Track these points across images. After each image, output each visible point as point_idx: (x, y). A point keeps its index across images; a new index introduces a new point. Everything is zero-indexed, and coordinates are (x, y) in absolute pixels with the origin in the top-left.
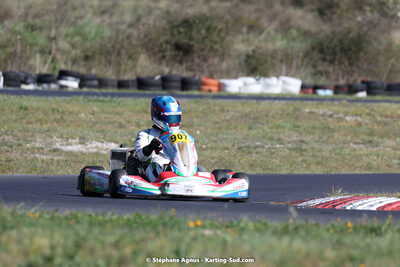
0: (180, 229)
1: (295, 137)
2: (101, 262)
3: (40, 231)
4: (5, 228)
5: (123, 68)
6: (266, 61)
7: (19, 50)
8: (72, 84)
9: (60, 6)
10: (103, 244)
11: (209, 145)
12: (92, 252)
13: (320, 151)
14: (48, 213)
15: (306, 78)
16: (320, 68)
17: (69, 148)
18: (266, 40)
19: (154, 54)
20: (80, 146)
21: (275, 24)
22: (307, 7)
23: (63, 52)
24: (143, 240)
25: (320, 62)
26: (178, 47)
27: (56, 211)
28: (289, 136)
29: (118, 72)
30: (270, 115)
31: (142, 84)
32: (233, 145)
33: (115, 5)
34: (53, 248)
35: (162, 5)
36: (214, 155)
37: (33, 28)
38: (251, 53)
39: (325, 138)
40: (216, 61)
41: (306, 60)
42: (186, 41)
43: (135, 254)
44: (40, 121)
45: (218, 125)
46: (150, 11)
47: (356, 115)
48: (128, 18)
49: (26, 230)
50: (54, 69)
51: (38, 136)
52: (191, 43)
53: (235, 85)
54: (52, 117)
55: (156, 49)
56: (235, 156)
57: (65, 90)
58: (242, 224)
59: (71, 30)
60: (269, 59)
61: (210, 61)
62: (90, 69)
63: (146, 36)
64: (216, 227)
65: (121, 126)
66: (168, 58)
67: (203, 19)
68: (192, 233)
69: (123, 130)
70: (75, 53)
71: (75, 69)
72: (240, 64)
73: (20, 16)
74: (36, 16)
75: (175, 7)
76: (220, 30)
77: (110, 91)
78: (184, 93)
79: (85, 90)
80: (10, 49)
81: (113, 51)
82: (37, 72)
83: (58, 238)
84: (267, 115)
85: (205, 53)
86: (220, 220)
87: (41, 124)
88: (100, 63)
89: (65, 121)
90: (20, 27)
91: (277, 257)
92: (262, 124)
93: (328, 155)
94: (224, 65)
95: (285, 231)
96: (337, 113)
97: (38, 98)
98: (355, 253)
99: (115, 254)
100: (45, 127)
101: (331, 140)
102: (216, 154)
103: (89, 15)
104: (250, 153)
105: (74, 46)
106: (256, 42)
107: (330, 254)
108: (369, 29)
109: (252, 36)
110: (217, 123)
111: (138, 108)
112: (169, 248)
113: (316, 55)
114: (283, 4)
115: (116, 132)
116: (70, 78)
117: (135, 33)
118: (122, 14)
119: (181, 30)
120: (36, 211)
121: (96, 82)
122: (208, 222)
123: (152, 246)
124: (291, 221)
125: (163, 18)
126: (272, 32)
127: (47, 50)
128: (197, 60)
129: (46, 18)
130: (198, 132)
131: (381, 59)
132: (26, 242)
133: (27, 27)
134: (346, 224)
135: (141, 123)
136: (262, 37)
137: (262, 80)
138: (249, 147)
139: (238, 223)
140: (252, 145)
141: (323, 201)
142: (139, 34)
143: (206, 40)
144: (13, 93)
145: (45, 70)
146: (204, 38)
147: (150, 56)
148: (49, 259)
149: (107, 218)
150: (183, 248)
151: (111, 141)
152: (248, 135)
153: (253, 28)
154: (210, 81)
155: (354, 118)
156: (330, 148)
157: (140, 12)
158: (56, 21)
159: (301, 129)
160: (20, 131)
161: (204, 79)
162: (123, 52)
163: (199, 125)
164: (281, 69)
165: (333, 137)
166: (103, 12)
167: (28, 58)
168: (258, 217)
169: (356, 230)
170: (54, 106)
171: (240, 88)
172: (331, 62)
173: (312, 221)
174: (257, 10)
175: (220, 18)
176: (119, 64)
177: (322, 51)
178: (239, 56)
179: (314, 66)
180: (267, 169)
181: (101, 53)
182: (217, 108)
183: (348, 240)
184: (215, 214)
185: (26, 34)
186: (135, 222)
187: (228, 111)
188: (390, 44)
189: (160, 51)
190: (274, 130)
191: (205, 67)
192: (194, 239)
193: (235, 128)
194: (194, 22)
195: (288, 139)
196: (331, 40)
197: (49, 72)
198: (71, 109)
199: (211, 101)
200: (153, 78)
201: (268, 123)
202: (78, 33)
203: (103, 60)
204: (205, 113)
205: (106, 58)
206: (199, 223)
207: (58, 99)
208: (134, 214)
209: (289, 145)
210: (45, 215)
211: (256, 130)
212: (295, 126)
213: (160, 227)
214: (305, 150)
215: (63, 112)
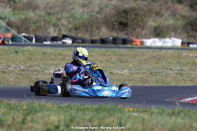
0: (122, 113)
1: (178, 68)
3: (53, 113)
4: (35, 112)
5: (94, 33)
6: (164, 30)
7: (42, 25)
8: (69, 41)
9: (63, 3)
10: (84, 120)
11: (136, 72)
13: (191, 74)
14: (57, 105)
15: (184, 38)
16: (191, 34)
18: (164, 20)
19: (109, 26)
21: (169, 12)
22: (184, 4)
23: (64, 26)
24: (103, 118)
25: (191, 31)
26: (121, 23)
27: (61, 103)
28: (175, 67)
29: (91, 35)
30: (166, 57)
31: (103, 41)
32: (148, 72)
33: (90, 3)
34: (59, 121)
35: (113, 3)
36: (138, 76)
37: (49, 14)
38: (157, 26)
39: (193, 68)
40: (140, 30)
41: (184, 30)
42: (125, 20)
44: (53, 60)
45: (140, 62)
46: (107, 6)
48: (96, 9)
49: (46, 113)
50: (60, 34)
51: (52, 67)
52: (128, 21)
53: (149, 42)
54: (59, 58)
55: (110, 25)
56: (149, 77)
58: (152, 110)
60: (166, 29)
61: (137, 30)
62: (77, 34)
63: (105, 18)
64: (140, 112)
66: (116, 28)
67: (133, 9)
68: (127, 115)
70: (71, 26)
71: (70, 34)
72: (151, 32)
73: (43, 8)
74: (51, 8)
75: (120, 3)
76: (142, 16)
77: (87, 45)
78: (124, 46)
79: (75, 44)
80: (38, 24)
81: (89, 25)
82: (52, 35)
83: (62, 117)
84: (165, 57)
85: (134, 26)
86: (141, 108)
87: (53, 61)
88: (82, 31)
89: (65, 60)
90: (43, 13)
91: (169, 126)
92: (162, 61)
93: (195, 76)
94: (144, 32)
95: (173, 113)
97: (52, 48)
100: (55, 62)
101: (196, 69)
102: (140, 76)
103: (77, 8)
104: (156, 75)
105: (69, 23)
106: (159, 21)
109: (157, 18)
110: (140, 60)
111: (101, 53)
112: (116, 122)
113: (189, 27)
114: (172, 2)
116: (68, 39)
117: (100, 16)
118: (93, 7)
119: (123, 15)
121: (80, 41)
122: (135, 109)
123: (107, 121)
124: (176, 109)
125: (114, 9)
126: (167, 16)
127: (56, 25)
128: (130, 30)
129: (56, 9)
130: (131, 65)
132: (46, 118)
133: (46, 13)
135: (103, 60)
136: (162, 19)
137: (162, 40)
138: (156, 72)
139: (150, 110)
141: (192, 99)
142: (102, 17)
143: (135, 20)
144: (39, 46)
145: (55, 35)
146: (134, 19)
147: (107, 28)
149: (86, 107)
150: (123, 122)
152: (155, 66)
153: (158, 14)
154: (137, 40)
156: (196, 73)
157: (102, 6)
158: (61, 10)
159: (182, 64)
160: (43, 64)
161: (134, 39)
162: (94, 26)
163: (131, 62)
164: (172, 34)
166: (84, 6)
167: (47, 29)
168: (160, 107)
170: (59, 52)
171: (151, 44)
172: (196, 31)
173: (187, 109)
174: (160, 6)
175: (141, 9)
176: (92, 32)
177: (191, 25)
178: (151, 28)
179: (188, 33)
180: (164, 83)
181: (83, 26)
182: (140, 54)
184: (139, 106)
185: (46, 17)
186: (100, 108)
187: (145, 55)
189: (112, 25)
190: (168, 64)
191: (134, 33)
192: (129, 117)
193: (149, 63)
194: (129, 11)
195: (175, 69)
197: (57, 36)
198: (68, 54)
199: (137, 50)
200: (109, 38)
201: (165, 60)
202: (72, 16)
203: (84, 30)
204: (134, 56)
205: (85, 28)
206: (131, 109)
207: (62, 49)
208: (99, 105)
209: (176, 72)
210: (55, 106)
211: (159, 65)
212: (178, 62)
213: (112, 112)
214: (183, 74)
215: (64, 55)
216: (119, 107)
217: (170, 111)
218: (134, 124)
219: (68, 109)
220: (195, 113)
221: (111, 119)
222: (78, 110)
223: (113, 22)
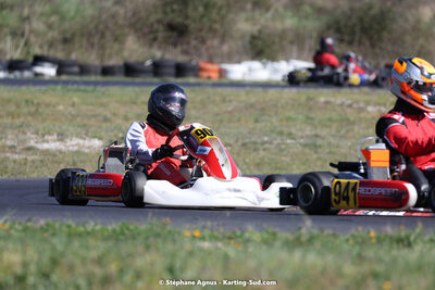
0: (174, 241)
1: (309, 131)
2: (82, 282)
3: (11, 245)
5: (108, 52)
6: (274, 43)
8: (49, 71)
10: (84, 260)
12: (71, 268)
13: (337, 147)
14: (20, 224)
17: (46, 146)
18: (273, 18)
19: (144, 35)
20: (58, 143)
23: (37, 34)
24: (130, 255)
26: (171, 27)
27: (29, 220)
28: (301, 130)
30: (279, 105)
31: (130, 70)
32: (237, 141)
34: (25, 265)
37: (2, 7)
38: (256, 33)
39: (343, 132)
40: (216, 42)
42: (181, 20)
43: (121, 271)
44: (11, 115)
45: (218, 118)
47: (379, 104)
50: (28, 53)
51: (9, 132)
52: (188, 22)
53: (239, 71)
54: (25, 110)
55: (146, 30)
56: (238, 154)
57: (39, 78)
59: (47, 8)
60: (277, 40)
61: (209, 43)
62: (69, 53)
63: (134, 14)
64: (217, 239)
65: (106, 120)
66: (160, 39)
68: (188, 246)
69: (108, 124)
70: (52, 34)
71: (52, 53)
72: (244, 47)
77: (93, 78)
78: (180, 80)
79: (64, 77)
81: (98, 32)
82: (8, 57)
83: (32, 253)
84: (275, 106)
85: (203, 34)
86: (222, 230)
87: (13, 118)
88: (81, 46)
89: (40, 114)
91: (287, 274)
92: (270, 116)
93: (347, 151)
94: (225, 48)
95: (297, 243)
96: (357, 102)
97: (8, 88)
98: (379, 268)
99: (98, 271)
100: (17, 122)
101: (351, 134)
104: (255, 150)
105: (50, 27)
106: (262, 21)
107: (349, 269)
108: (394, 4)
109: (257, 14)
110: (217, 114)
111: (126, 98)
112: (161, 264)
115: (100, 127)
116: (47, 64)
117: (122, 11)
119: (175, 7)
120: (5, 222)
121: (76, 69)
122: (207, 232)
123: (140, 262)
124: (304, 231)
126: (281, 9)
127: (19, 32)
128: (194, 43)
131: (408, 39)
134: (369, 233)
135: (130, 115)
136: (269, 15)
137: (270, 65)
138: (255, 143)
139: (243, 233)
140: (259, 141)
142: (126, 13)
143: (205, 20)
145: (17, 55)
146: (202, 16)
147: (139, 38)
148: (21, 279)
149: (89, 229)
150: (178, 264)
151: (94, 137)
152: (254, 129)
153: (259, 4)
154: (209, 66)
155: (377, 108)
156: (349, 144)
159: (316, 122)
161: (203, 64)
162: (108, 34)
164: (291, 52)
165: (353, 130)
168: (265, 225)
169: (379, 241)
170: (28, 96)
171: (244, 74)
172: (350, 43)
173: (328, 231)
176: (103, 48)
177: (338, 30)
178: (242, 37)
180: (276, 169)
181: (82, 35)
182: (217, 99)
183: (370, 253)
184: (215, 223)
186: (122, 233)
187: (230, 101)
188: (418, 21)
189: (151, 32)
190: (284, 123)
191: (203, 49)
192: (191, 254)
193: (239, 120)
195: (300, 134)
196: (350, 18)
197: (22, 58)
198: (47, 101)
199: (210, 90)
200: (143, 63)
201: (276, 114)
202: (56, 12)
203: (85, 42)
204: (204, 104)
205: (88, 40)
206: (197, 234)
207: (33, 88)
208: (120, 224)
209: (302, 141)
210: (17, 226)
211: (263, 124)
212: (308, 118)
213: (151, 239)
214: (320, 146)
215: (38, 104)
216: (169, 228)
217: (290, 236)
218: (204, 268)
219: (46, 235)
220: (347, 240)
221: (148, 258)
222: (71, 236)
223: (152, 25)
